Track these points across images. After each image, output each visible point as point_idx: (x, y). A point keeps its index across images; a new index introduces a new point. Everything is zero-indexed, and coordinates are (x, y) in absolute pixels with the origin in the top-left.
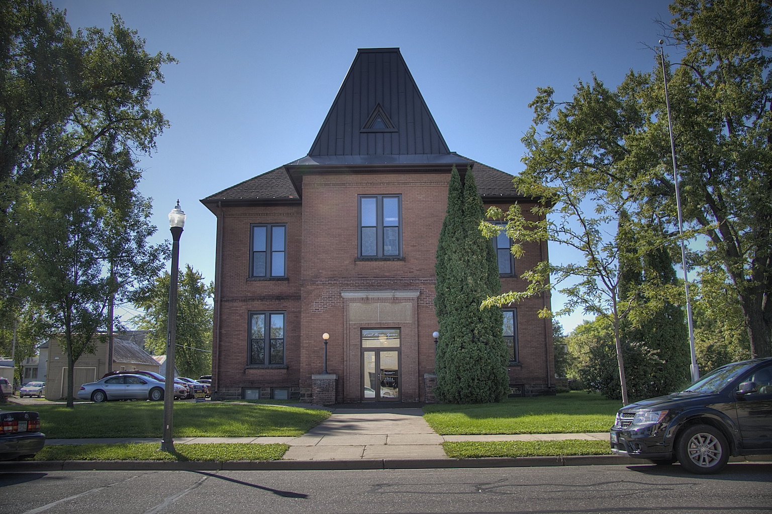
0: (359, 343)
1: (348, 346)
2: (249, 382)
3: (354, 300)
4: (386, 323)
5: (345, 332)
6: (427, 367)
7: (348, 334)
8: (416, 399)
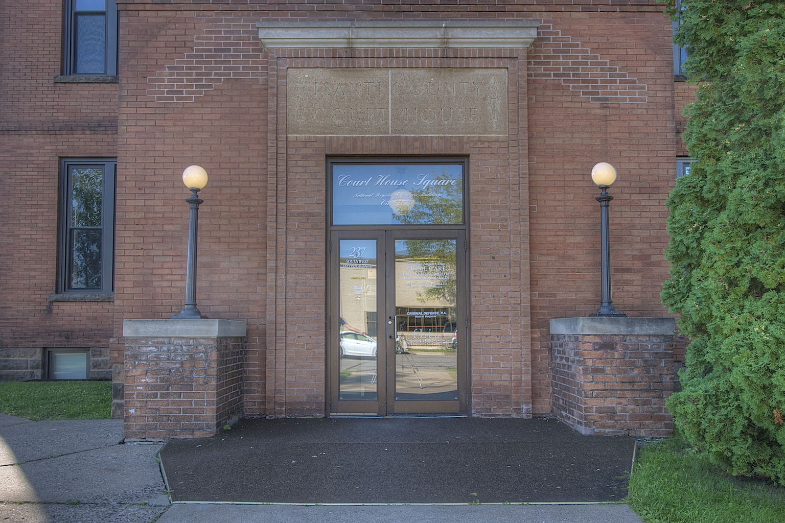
0: (321, 209)
1: (282, 219)
2: (60, 336)
3: (302, 58)
4: (415, 139)
5: (272, 168)
6: (561, 296)
7: (282, 175)
8: (524, 407)
